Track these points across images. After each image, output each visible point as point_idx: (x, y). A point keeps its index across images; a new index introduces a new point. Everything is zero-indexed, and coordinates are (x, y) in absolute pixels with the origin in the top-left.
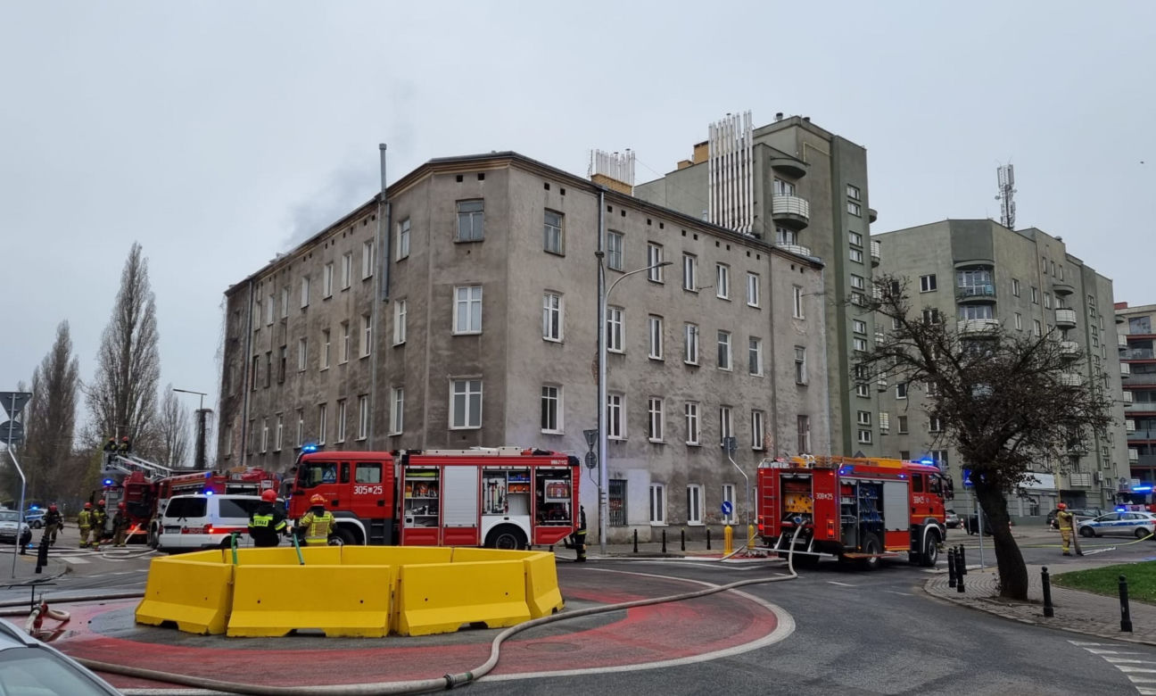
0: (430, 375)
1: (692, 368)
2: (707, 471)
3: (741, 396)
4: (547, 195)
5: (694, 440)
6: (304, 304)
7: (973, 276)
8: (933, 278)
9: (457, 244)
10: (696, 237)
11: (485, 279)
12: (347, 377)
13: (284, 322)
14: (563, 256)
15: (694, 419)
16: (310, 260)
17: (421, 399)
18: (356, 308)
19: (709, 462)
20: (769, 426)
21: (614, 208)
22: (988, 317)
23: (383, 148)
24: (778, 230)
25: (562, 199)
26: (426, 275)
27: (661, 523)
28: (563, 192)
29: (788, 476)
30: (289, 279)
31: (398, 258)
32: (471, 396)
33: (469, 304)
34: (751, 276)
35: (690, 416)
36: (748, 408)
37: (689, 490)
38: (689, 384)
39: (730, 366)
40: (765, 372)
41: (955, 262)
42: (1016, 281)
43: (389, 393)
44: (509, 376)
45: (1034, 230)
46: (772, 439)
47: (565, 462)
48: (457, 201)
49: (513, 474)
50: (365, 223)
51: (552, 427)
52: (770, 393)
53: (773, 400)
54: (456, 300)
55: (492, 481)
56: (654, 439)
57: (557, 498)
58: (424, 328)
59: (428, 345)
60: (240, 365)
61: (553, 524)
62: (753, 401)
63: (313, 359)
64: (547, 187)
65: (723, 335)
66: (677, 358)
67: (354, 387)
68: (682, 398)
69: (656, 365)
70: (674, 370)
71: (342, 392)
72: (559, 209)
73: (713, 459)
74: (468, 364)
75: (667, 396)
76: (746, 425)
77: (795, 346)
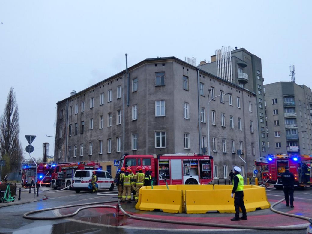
0: (148, 130)
1: (224, 128)
2: (228, 161)
4: (184, 71)
5: (225, 151)
6: (91, 107)
7: (289, 99)
8: (276, 100)
9: (156, 87)
10: (223, 85)
11: (166, 98)
12: (111, 131)
13: (82, 113)
14: (188, 91)
15: (224, 144)
16: (93, 92)
17: (145, 138)
18: (114, 108)
19: (229, 158)
20: (244, 146)
21: (202, 76)
22: (293, 112)
23: (126, 55)
24: (239, 84)
25: (188, 72)
26: (145, 97)
27: (217, 178)
28: (188, 70)
29: (280, 161)
30: (84, 98)
31: (133, 91)
32: (162, 137)
33: (160, 107)
34: (238, 98)
35: (223, 143)
36: (238, 140)
37: (224, 167)
38: (223, 133)
39: (233, 127)
40: (242, 129)
41: (283, 95)
42: (300, 101)
43: (130, 136)
44: (175, 130)
45: (304, 85)
46: (245, 151)
47: (208, 158)
48: (156, 73)
49: (192, 162)
50: (117, 80)
51: (187, 147)
52: (244, 135)
53: (245, 138)
54: (156, 105)
55: (186, 164)
56: (214, 151)
57: (206, 169)
58: (145, 114)
59: (147, 120)
60: (64, 128)
61: (205, 178)
62: (240, 138)
63: (96, 125)
64: (184, 68)
65: (231, 117)
67: (114, 134)
68: (221, 137)
71: (109, 136)
72: (187, 76)
73: (230, 157)
74: (161, 126)
75: (217, 137)
76: (238, 146)
77: (250, 121)
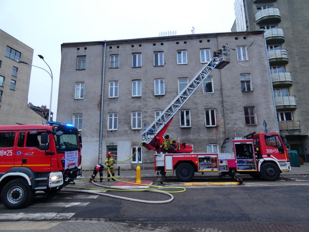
1: (160, 97)
3: (196, 104)
10: (162, 44)
14: (85, 70)
20: (220, 115)
21: (113, 46)
25: (85, 51)
28: (86, 49)
36: (201, 108)
38: (157, 103)
40: (215, 90)
46: (222, 121)
52: (220, 99)
53: (222, 102)
56: (136, 128)
62: (206, 105)
65: (183, 79)
66: (149, 94)
69: (136, 99)
70: (147, 99)
76: (200, 116)
77: (240, 74)
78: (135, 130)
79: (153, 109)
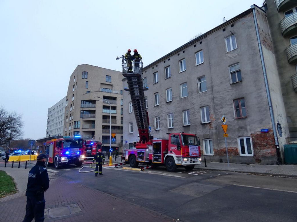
1: (169, 103)
3: (193, 104)
20: (212, 111)
34: (199, 53)
35: (171, 118)
36: (197, 107)
38: (168, 108)
46: (214, 117)
52: (211, 96)
53: (213, 98)
66: (163, 102)
69: (156, 107)
70: (163, 106)
76: (196, 115)
77: (229, 66)
78: (157, 131)
79: (165, 113)
